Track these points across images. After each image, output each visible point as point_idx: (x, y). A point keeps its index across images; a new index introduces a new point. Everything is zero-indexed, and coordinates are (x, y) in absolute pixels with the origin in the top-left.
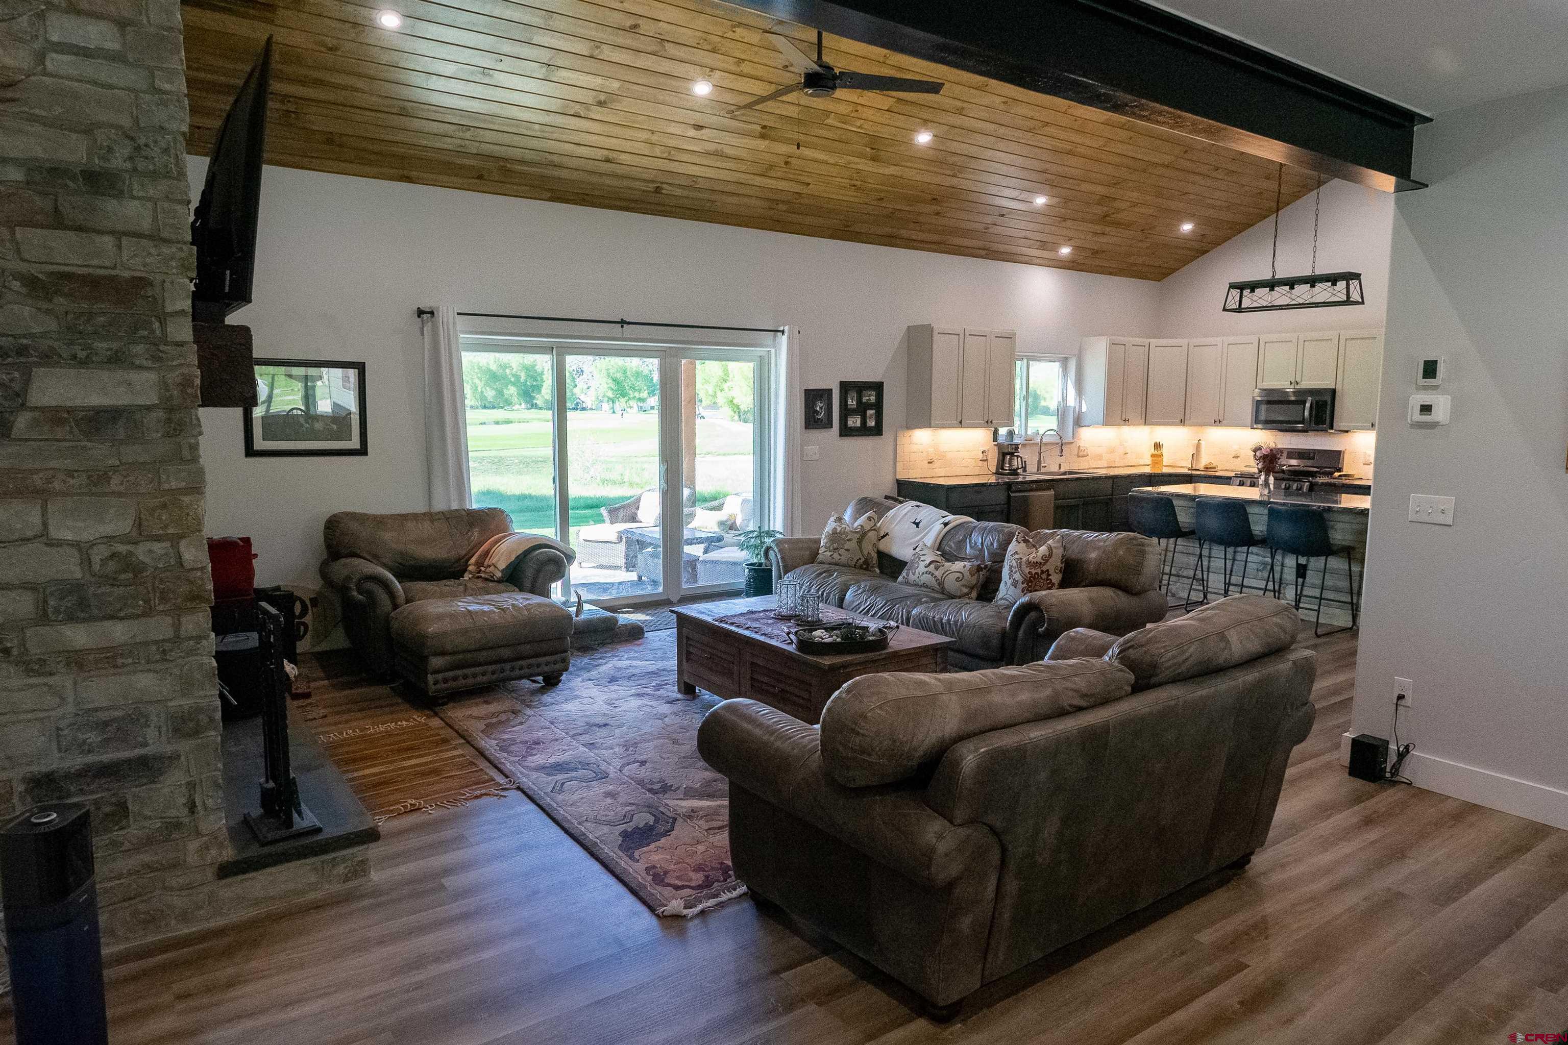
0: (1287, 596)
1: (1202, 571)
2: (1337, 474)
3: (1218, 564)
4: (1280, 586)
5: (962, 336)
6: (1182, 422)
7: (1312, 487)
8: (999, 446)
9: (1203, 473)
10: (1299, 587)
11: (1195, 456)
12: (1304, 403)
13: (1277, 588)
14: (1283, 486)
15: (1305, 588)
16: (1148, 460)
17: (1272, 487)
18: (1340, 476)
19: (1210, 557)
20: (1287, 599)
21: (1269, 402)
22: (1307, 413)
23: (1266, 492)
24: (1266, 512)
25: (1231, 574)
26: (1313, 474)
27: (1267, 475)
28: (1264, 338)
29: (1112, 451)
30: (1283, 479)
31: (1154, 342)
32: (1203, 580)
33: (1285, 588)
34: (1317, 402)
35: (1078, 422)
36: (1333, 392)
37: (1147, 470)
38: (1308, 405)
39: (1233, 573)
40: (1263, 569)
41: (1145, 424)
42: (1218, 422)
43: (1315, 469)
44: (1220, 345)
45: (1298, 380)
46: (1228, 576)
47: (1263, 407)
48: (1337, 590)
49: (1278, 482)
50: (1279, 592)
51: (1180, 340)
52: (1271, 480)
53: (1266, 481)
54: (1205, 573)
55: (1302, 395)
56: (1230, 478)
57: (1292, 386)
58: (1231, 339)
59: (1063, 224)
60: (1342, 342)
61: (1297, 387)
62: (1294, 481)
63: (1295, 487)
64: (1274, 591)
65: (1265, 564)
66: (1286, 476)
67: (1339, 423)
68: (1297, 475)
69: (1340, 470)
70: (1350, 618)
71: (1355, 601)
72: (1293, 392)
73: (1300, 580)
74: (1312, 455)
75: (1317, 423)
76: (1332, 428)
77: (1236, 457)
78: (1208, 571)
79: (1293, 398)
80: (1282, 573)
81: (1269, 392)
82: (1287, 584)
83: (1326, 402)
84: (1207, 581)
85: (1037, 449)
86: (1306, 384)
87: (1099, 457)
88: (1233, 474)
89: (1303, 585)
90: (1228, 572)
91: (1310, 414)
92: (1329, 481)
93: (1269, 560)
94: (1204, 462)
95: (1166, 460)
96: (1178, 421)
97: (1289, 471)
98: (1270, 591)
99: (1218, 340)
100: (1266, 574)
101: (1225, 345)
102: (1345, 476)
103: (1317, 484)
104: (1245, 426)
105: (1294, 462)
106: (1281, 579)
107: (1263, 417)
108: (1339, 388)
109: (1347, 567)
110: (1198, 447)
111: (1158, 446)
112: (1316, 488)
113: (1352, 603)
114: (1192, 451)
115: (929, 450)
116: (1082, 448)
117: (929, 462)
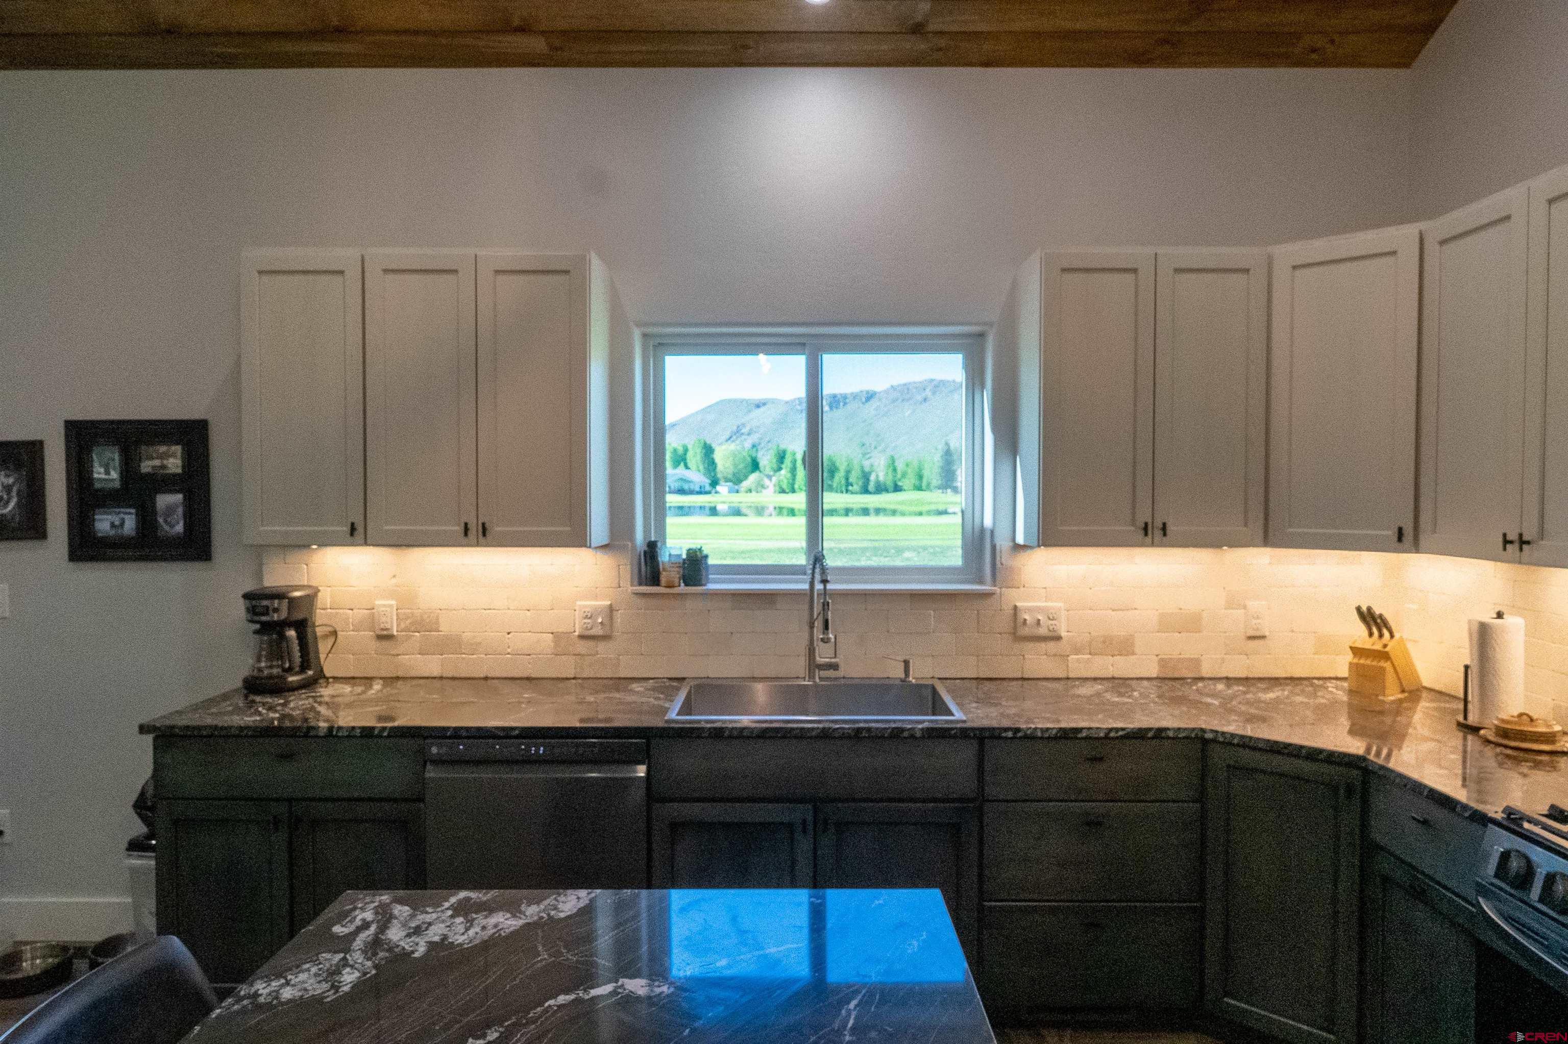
115: (377, 602)
116: (1029, 610)
117: (380, 638)
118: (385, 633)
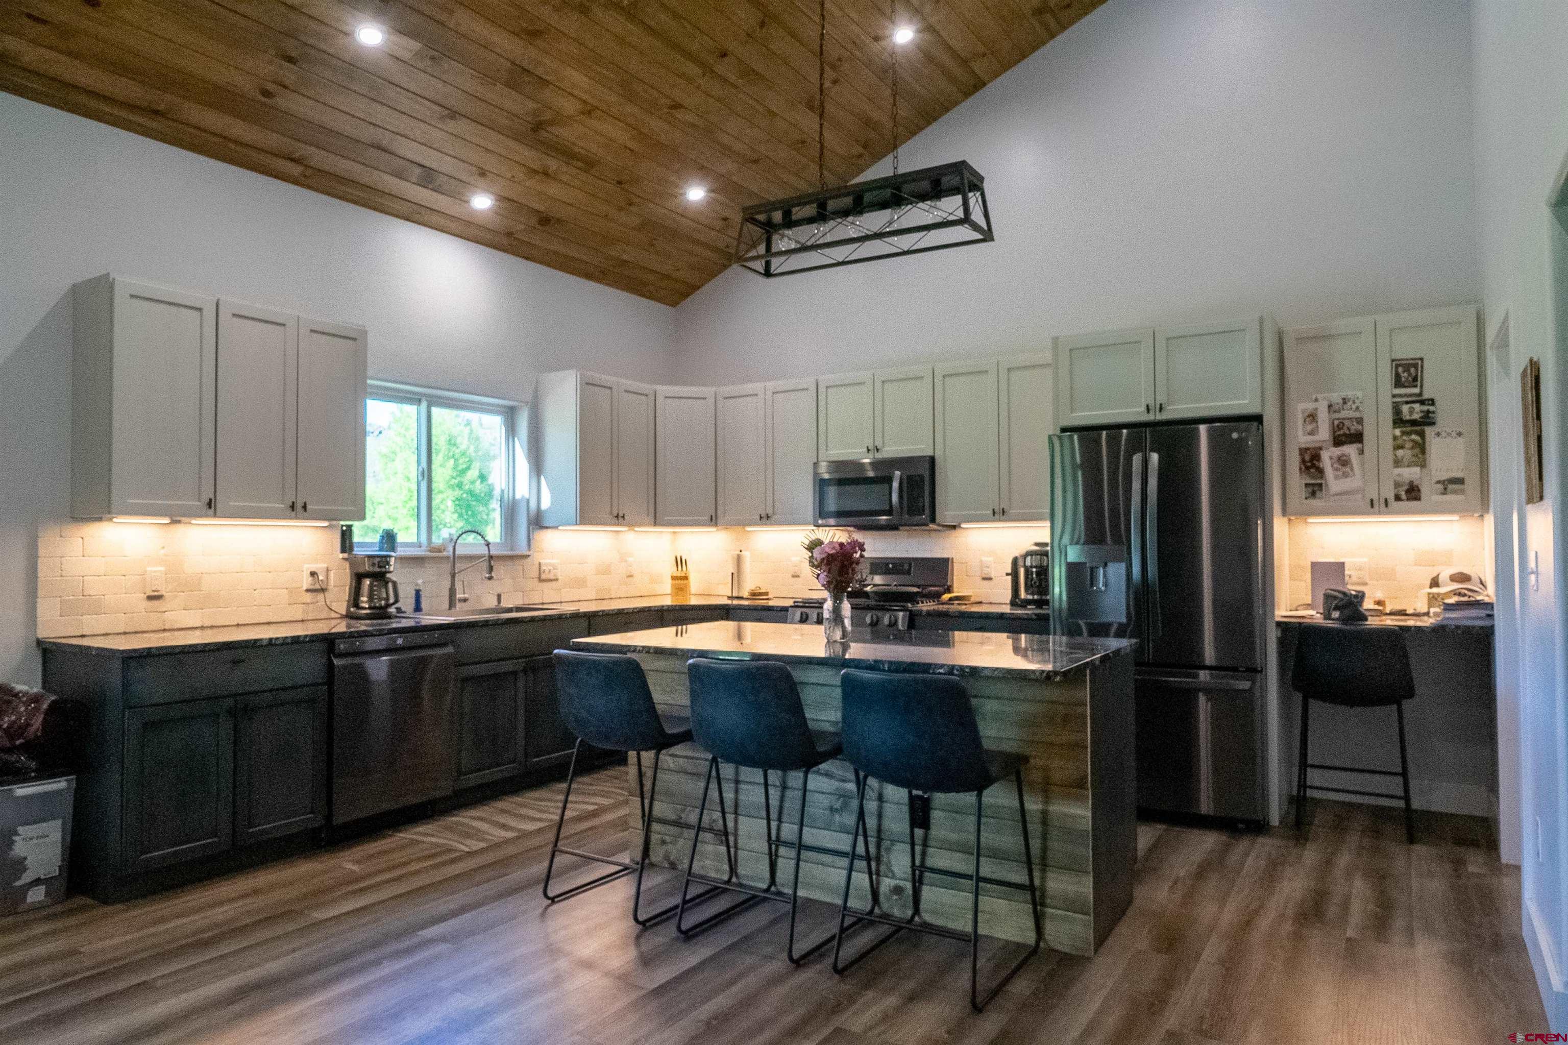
0: (896, 869)
1: (723, 812)
2: (946, 597)
3: (753, 795)
4: (878, 846)
5: (209, 313)
6: (713, 521)
7: (913, 620)
8: (353, 562)
9: (746, 603)
10: (918, 849)
11: (737, 577)
12: (888, 480)
13: (872, 850)
14: (868, 620)
15: (931, 850)
16: (667, 586)
17: (847, 622)
18: (951, 599)
19: (737, 782)
20: (893, 877)
21: (841, 482)
22: (895, 498)
23: (838, 636)
24: (837, 681)
25: (780, 820)
26: (912, 598)
27: (837, 598)
28: (826, 378)
29: (605, 570)
30: (868, 608)
31: (664, 390)
32: (726, 834)
33: (888, 850)
34: (910, 478)
35: (538, 522)
36: (932, 460)
37: (668, 601)
38: (895, 485)
39: (785, 818)
40: (845, 806)
41: (655, 524)
42: (766, 519)
43: (915, 590)
44: (761, 396)
45: (879, 443)
46: (774, 824)
47: (832, 492)
48: (997, 855)
49: (858, 612)
50: (878, 859)
51: (703, 389)
52: (846, 607)
53: (836, 611)
54: (730, 818)
55: (883, 468)
56: (785, 609)
57: (871, 455)
58: (781, 384)
59: (451, 125)
60: (938, 378)
61: (879, 456)
62: (883, 609)
63: (886, 621)
64: (868, 858)
65: (844, 795)
66: (872, 603)
67: (945, 514)
68: (887, 599)
69: (949, 590)
70: (1030, 923)
71: (1037, 882)
72: (871, 463)
73: (919, 832)
74: (906, 567)
75: (911, 512)
76: (933, 520)
77: (796, 576)
78: (736, 813)
79: (871, 474)
80: (880, 816)
81: (838, 465)
82: (893, 842)
83: (922, 477)
84: (736, 835)
85: (447, 567)
86: (891, 451)
87: (580, 582)
88: (790, 603)
89: (925, 845)
90: (774, 815)
91: (901, 497)
92: (936, 607)
93: (852, 786)
94: (749, 585)
95: (695, 585)
96: (707, 518)
97: (875, 593)
98: (861, 857)
99: (757, 387)
100: (850, 819)
101: (769, 393)
102: (957, 598)
103: (920, 613)
104: (805, 523)
105: (878, 579)
106: (879, 830)
107: (832, 506)
108: (939, 455)
109: (1016, 803)
110: (739, 560)
111: (680, 562)
112: (918, 621)
113: (1031, 888)
114: (731, 568)
115: (149, 569)
116: (546, 564)
117: (150, 598)
118: (156, 594)
